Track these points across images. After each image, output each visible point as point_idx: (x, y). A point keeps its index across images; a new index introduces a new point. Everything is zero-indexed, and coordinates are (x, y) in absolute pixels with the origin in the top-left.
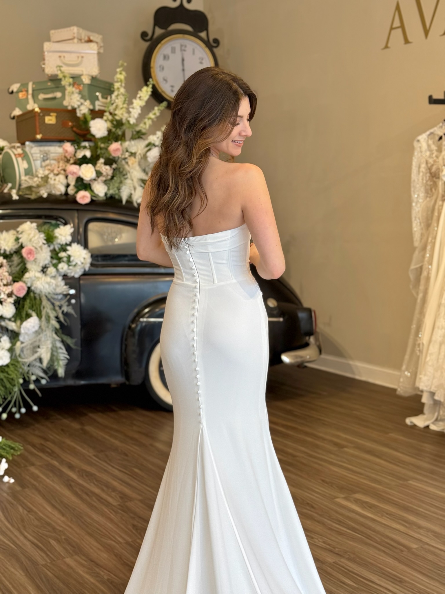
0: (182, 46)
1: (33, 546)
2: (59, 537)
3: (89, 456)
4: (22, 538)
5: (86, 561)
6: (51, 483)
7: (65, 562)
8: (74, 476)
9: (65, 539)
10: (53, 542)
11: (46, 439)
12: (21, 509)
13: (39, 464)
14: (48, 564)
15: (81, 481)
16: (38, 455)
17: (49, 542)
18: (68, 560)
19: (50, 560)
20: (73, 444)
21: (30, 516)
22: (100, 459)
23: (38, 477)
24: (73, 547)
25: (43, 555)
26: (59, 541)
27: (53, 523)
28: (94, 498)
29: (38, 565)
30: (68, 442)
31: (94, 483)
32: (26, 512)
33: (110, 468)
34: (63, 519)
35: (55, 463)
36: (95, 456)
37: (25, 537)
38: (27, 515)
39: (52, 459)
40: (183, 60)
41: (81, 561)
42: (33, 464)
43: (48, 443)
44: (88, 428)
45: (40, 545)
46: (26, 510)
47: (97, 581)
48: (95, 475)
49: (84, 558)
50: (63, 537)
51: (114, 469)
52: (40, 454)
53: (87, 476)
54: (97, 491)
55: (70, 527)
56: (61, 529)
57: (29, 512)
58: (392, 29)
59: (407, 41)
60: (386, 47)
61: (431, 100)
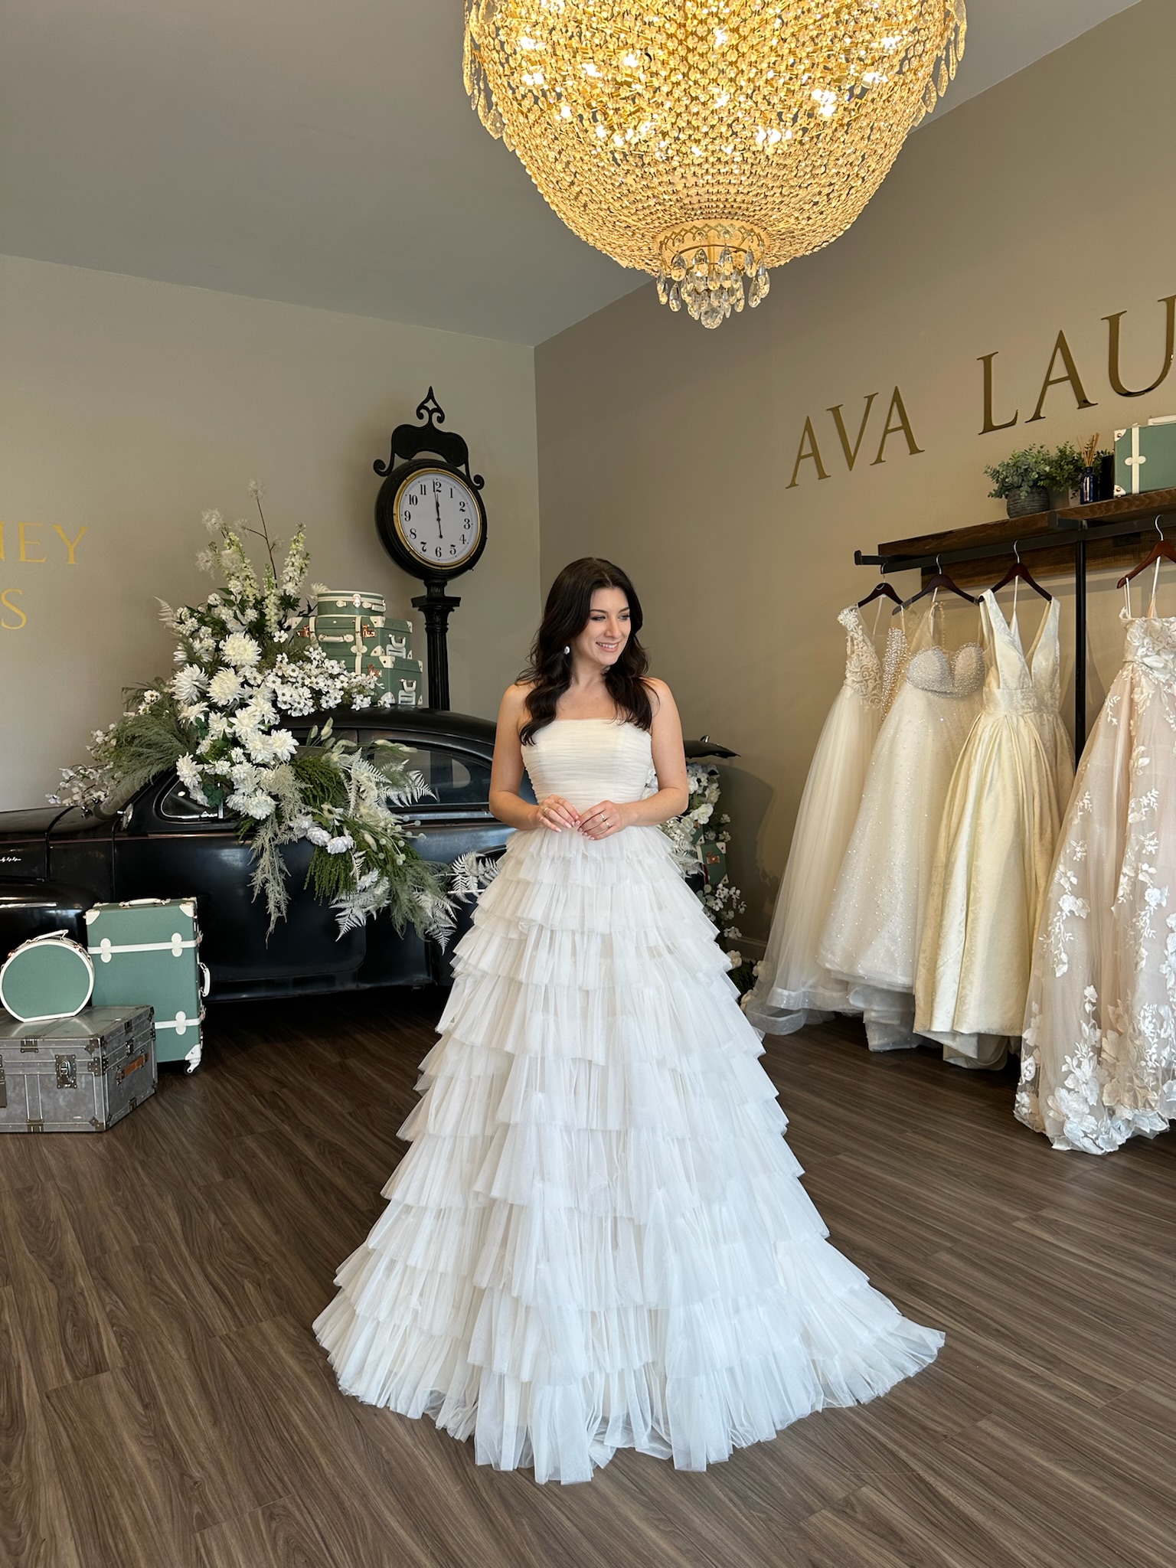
1: (216, 1295)
2: (260, 1276)
3: (342, 1115)
4: (200, 1279)
5: (295, 1328)
6: (271, 1166)
7: (259, 1330)
8: (310, 1153)
9: (269, 1280)
10: (249, 1287)
11: (282, 1084)
12: (212, 1217)
13: (261, 1130)
14: (232, 1335)
15: (319, 1164)
16: (262, 1114)
17: (243, 1287)
18: (265, 1326)
19: (236, 1326)
20: (321, 1092)
21: (226, 1233)
22: (357, 1121)
23: (254, 1155)
24: (280, 1297)
25: (227, 1314)
26: (259, 1285)
27: (258, 1249)
28: (333, 1197)
29: (214, 1336)
30: (317, 1089)
31: (339, 1168)
32: (219, 1224)
33: (370, 1136)
34: (275, 1238)
35: (286, 1128)
36: (350, 1113)
37: (207, 1276)
38: (220, 1230)
39: (283, 1121)
41: (287, 1326)
42: (252, 1132)
43: (284, 1090)
44: (352, 1062)
45: (227, 1292)
46: (221, 1221)
47: (306, 1370)
48: (344, 1150)
49: (292, 1321)
50: (268, 1277)
51: (375, 1140)
52: (269, 1113)
53: (330, 1153)
54: (340, 1181)
55: (284, 1256)
56: (266, 1259)
57: (224, 1224)
58: (800, 458)
59: (822, 475)
60: (793, 484)
61: (860, 559)
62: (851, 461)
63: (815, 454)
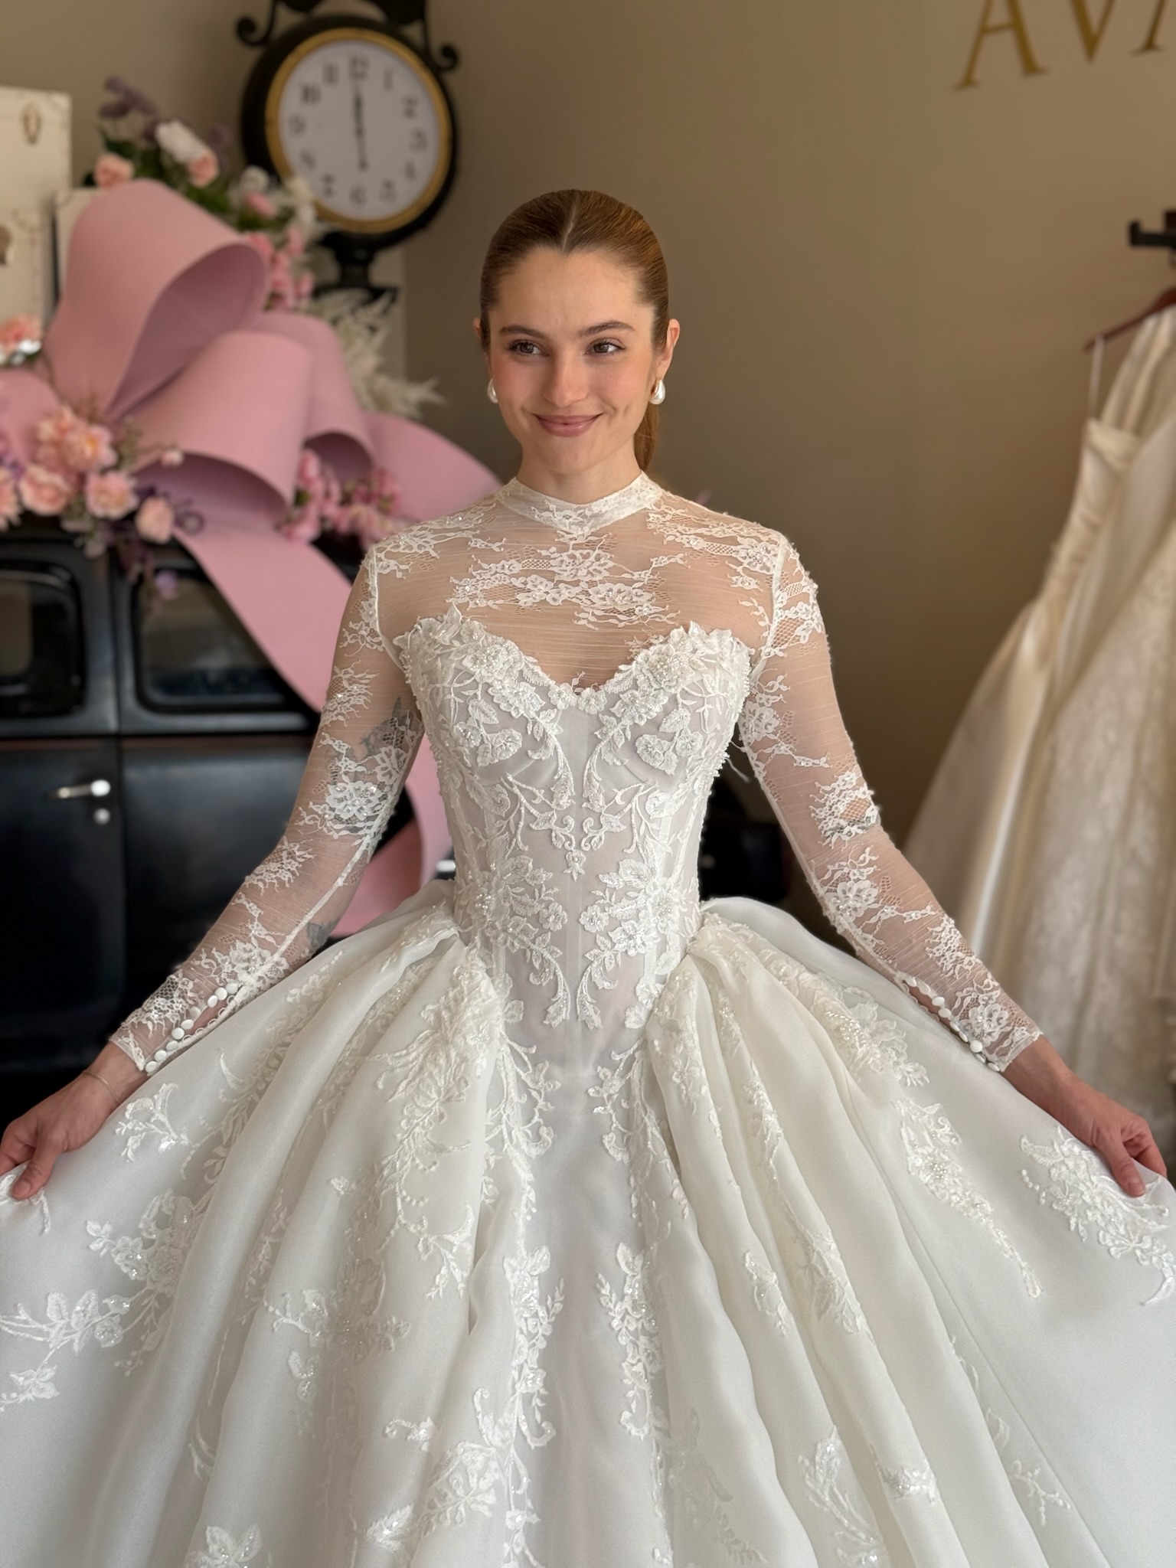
0: (354, 62)
40: (358, 104)
58: (984, 30)
59: (1030, 67)
60: (968, 81)
61: (1137, 236)
62: (1091, 42)
63: (1017, 25)
